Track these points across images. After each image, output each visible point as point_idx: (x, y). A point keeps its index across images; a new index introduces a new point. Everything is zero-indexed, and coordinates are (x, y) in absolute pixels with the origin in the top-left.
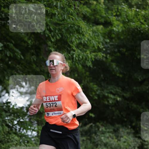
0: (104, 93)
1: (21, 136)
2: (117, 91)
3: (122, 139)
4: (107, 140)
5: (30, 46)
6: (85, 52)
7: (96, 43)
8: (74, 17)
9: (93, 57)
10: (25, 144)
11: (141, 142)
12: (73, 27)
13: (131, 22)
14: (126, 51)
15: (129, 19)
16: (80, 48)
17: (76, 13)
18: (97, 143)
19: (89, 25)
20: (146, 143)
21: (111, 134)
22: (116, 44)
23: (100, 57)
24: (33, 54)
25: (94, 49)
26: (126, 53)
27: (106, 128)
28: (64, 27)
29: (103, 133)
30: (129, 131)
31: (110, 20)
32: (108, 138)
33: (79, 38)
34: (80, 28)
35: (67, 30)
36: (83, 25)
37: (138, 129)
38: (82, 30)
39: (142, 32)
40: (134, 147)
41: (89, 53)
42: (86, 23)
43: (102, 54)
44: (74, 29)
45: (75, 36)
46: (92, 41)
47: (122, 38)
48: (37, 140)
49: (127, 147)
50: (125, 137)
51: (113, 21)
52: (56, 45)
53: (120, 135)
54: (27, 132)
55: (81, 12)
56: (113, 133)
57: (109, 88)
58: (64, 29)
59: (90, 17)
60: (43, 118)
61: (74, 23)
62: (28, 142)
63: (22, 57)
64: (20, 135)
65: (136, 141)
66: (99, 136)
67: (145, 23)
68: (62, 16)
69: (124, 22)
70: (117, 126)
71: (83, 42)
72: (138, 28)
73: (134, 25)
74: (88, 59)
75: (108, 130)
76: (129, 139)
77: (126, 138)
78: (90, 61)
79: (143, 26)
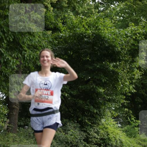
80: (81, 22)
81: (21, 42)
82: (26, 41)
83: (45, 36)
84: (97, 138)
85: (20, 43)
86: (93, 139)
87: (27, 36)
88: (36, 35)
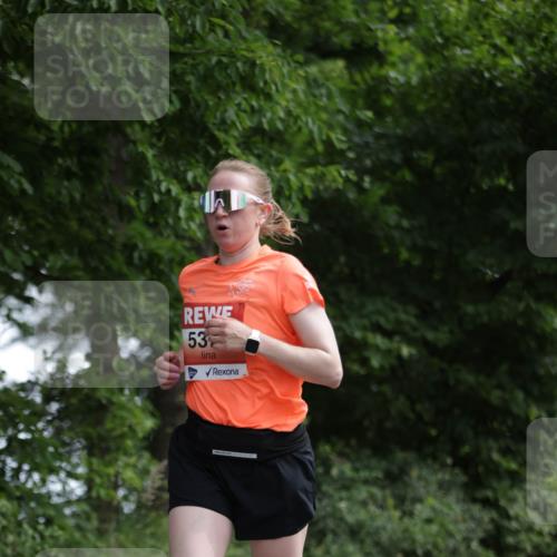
0: (348, 331)
1: (20, 499)
2: (398, 322)
3: (418, 507)
4: (362, 515)
5: (56, 144)
6: (278, 163)
7: (319, 128)
8: (231, 24)
9: (307, 183)
10: (35, 529)
11: (492, 520)
12: (226, 67)
13: (455, 44)
14: (437, 162)
15: (446, 33)
16: (258, 148)
17: (241, 9)
18: (321, 525)
19: (291, 56)
20: (514, 525)
21: (376, 491)
22: (399, 131)
23: (334, 186)
24: (68, 174)
25: (310, 152)
26: (438, 170)
27: (358, 465)
28: (194, 66)
29: (346, 485)
30: (447, 477)
31: (376, 38)
32: (364, 504)
33: (252, 107)
34: (257, 71)
35: (207, 78)
36: (267, 57)
37: (481, 469)
38: (267, 76)
39: (499, 84)
40: (467, 540)
41: (293, 170)
42: (279, 50)
43: (343, 172)
44: (233, 75)
45: (236, 102)
46: (304, 119)
47: (421, 107)
48: (86, 513)
49: (440, 540)
50: (431, 501)
51: (386, 42)
52: (159, 139)
53: (410, 494)
54: (44, 481)
55: (262, 5)
56: (383, 488)
57: (370, 307)
58: (193, 74)
59: (296, 26)
60: (109, 425)
61: (233, 50)
62: (49, 522)
63: (28, 187)
64: (18, 494)
65: (473, 518)
66: (330, 497)
67: (510, 49)
68: (183, 21)
69: (428, 48)
70: (400, 456)
71: (269, 123)
72: (482, 68)
73: (467, 56)
74: (287, 193)
75: (364, 474)
76: (446, 510)
77: (437, 505)
78: (294, 199)
79: (503, 62)
80: (481, 17)
81: (212, 121)
82: (234, 118)
83: (317, 92)
84: (540, 533)
85: (210, 126)
86: (523, 537)
87: (238, 93)
88: (277, 90)
